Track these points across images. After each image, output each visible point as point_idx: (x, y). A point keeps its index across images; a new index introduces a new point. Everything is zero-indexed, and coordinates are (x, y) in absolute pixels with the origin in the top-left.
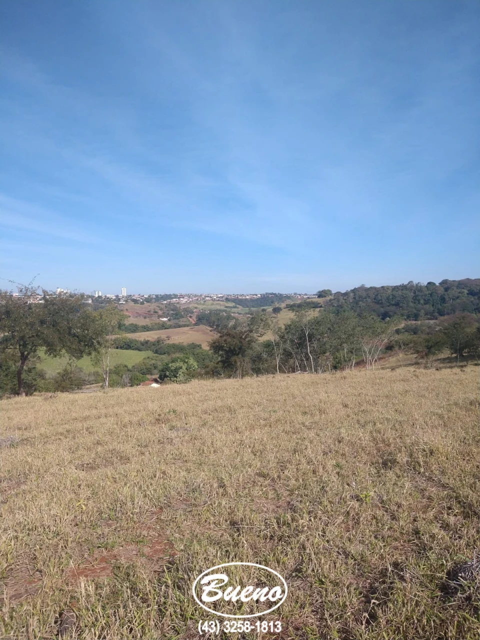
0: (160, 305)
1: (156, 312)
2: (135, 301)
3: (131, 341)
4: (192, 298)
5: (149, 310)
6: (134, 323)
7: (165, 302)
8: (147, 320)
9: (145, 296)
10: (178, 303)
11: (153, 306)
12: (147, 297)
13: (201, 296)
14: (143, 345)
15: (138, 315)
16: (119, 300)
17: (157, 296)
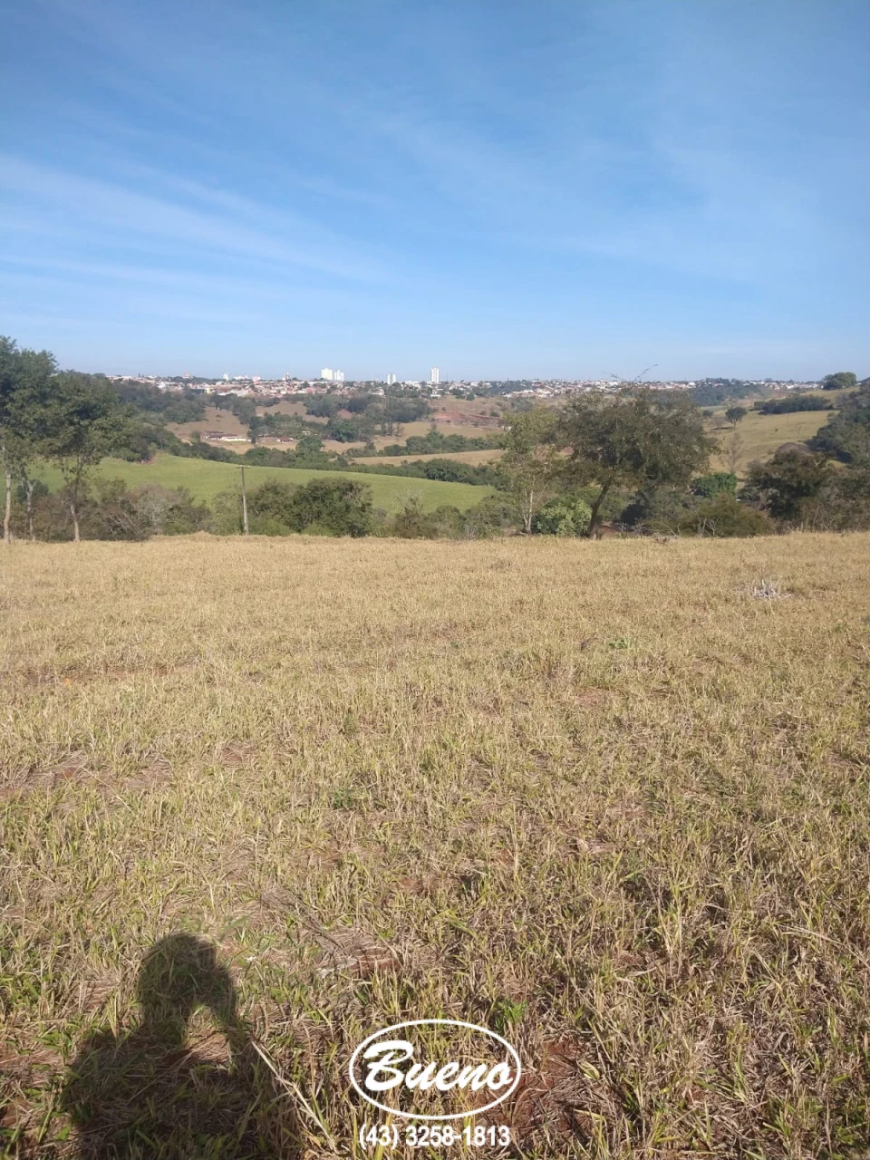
0: (502, 402)
1: (494, 415)
2: (457, 393)
3: (459, 467)
4: (558, 388)
5: (482, 410)
6: (458, 434)
7: (509, 396)
8: (480, 428)
9: (472, 384)
10: (534, 398)
11: (490, 403)
12: (476, 385)
13: (576, 384)
14: (478, 474)
15: (463, 419)
16: (430, 390)
17: (494, 384)
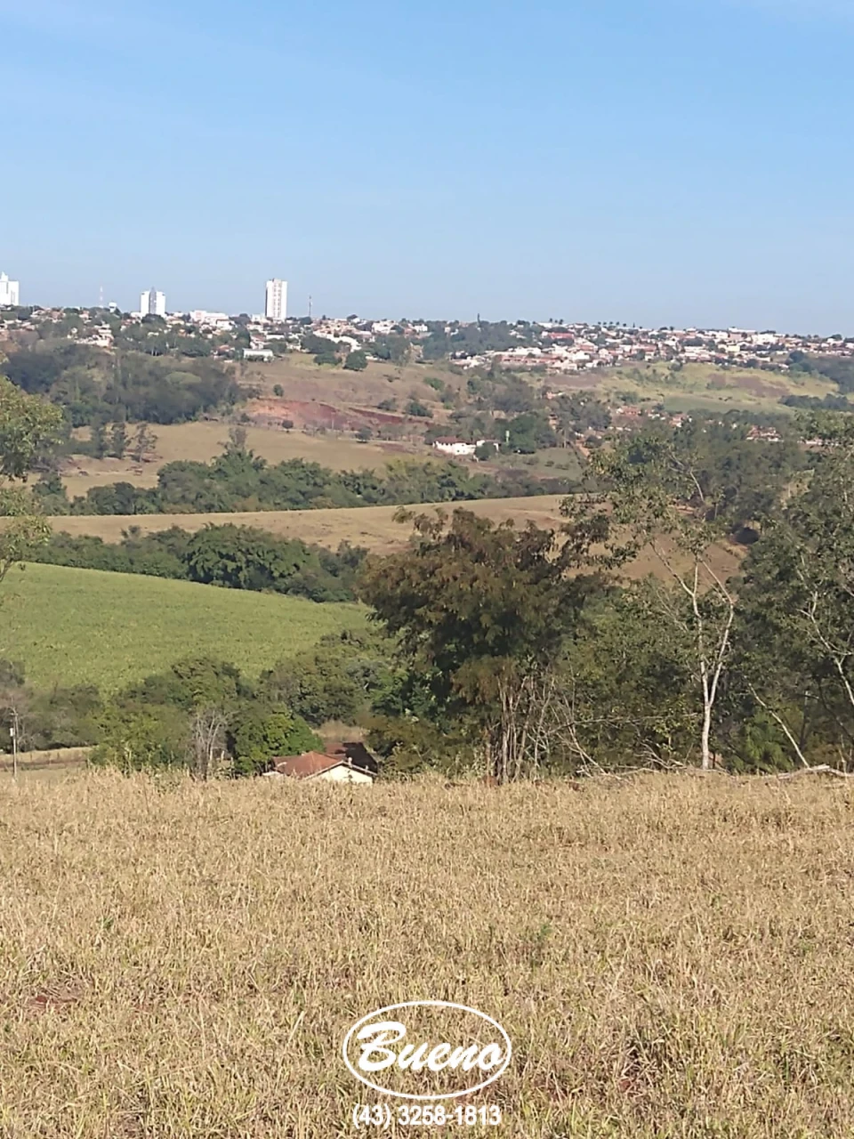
0: (447, 378)
1: (418, 411)
2: (322, 351)
3: (281, 547)
4: (612, 347)
5: (387, 396)
6: (308, 459)
7: (473, 362)
8: (374, 446)
9: (377, 327)
10: (540, 369)
11: (409, 379)
12: (387, 331)
13: (661, 337)
14: (334, 573)
15: (329, 419)
16: (245, 338)
17: (436, 328)
